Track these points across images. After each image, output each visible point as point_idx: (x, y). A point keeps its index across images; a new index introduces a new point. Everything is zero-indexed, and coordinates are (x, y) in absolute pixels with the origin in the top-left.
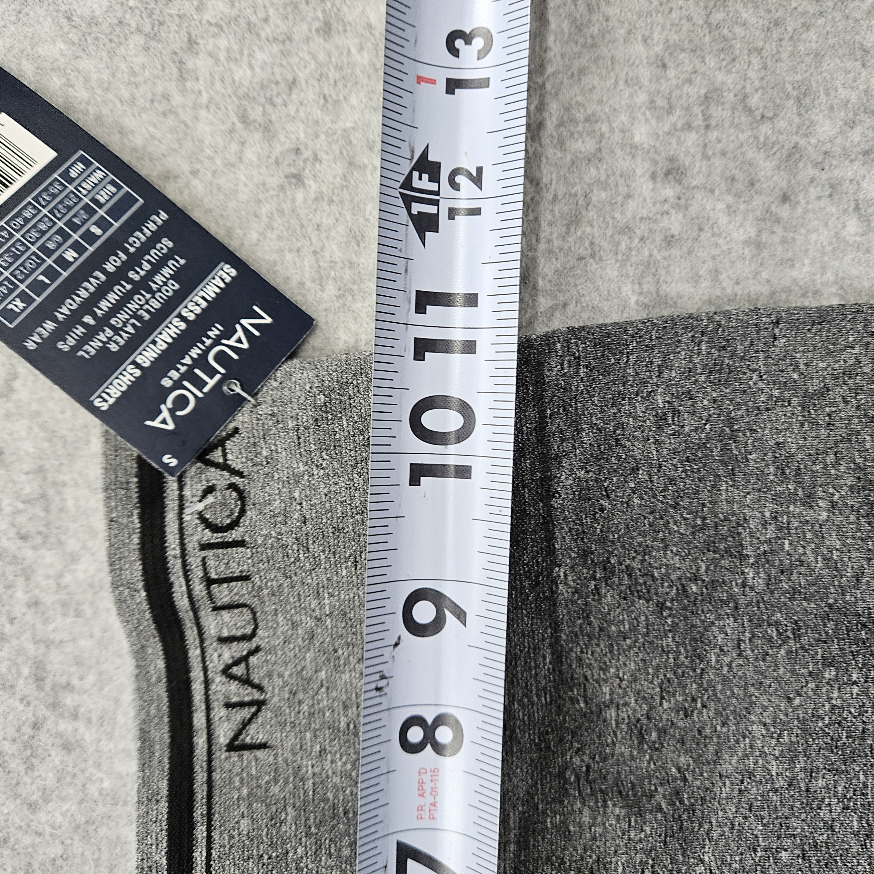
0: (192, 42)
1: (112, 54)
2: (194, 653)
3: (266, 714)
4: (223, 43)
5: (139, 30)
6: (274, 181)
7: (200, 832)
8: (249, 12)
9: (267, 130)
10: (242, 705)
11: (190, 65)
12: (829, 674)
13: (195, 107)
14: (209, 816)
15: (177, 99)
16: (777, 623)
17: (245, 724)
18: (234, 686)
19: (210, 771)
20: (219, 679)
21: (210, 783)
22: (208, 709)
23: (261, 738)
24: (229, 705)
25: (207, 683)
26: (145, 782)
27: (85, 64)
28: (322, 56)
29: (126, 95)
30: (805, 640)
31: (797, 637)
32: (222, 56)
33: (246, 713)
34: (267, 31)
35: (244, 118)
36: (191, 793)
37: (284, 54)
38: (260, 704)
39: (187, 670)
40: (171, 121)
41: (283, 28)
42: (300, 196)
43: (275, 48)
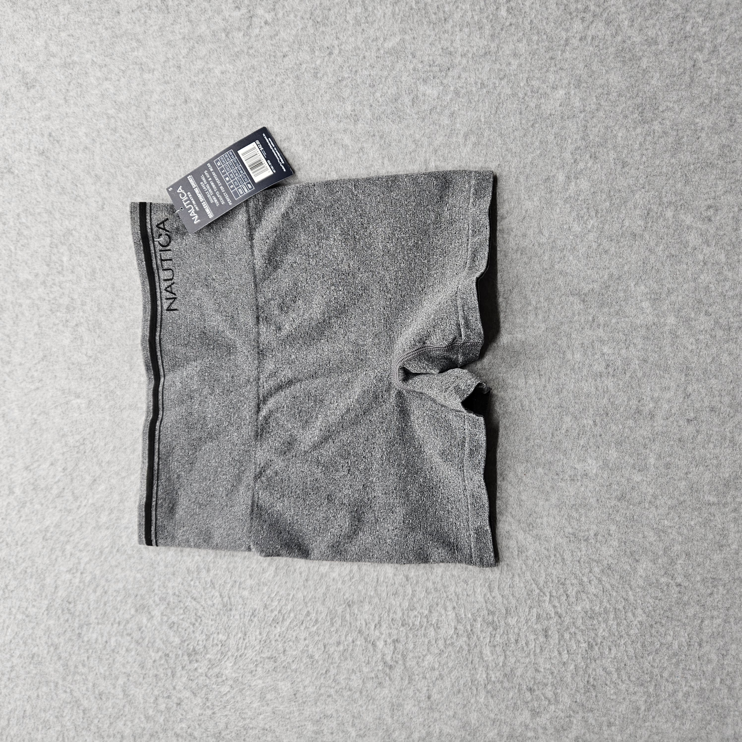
0: (149, 107)
1: (127, 112)
2: (157, 284)
3: (177, 301)
4: (157, 107)
5: (134, 105)
6: (172, 147)
7: (158, 329)
8: (164, 98)
9: (170, 132)
10: (170, 299)
11: (148, 114)
12: (333, 288)
13: (151, 126)
14: (161, 326)
15: (145, 124)
16: (318, 274)
17: (172, 303)
18: (168, 293)
19: (162, 315)
20: (164, 291)
21: (161, 318)
22: (161, 300)
23: (175, 307)
24: (167, 299)
25: (161, 293)
26: (144, 317)
27: (120, 115)
28: (184, 110)
29: (131, 124)
30: (325, 279)
31: (323, 278)
32: (157, 111)
33: (171, 301)
34: (169, 103)
35: (163, 128)
36: (156, 320)
37: (175, 110)
38: (175, 299)
39: (156, 289)
40: (144, 130)
41: (173, 102)
42: (179, 150)
43: (171, 108)
